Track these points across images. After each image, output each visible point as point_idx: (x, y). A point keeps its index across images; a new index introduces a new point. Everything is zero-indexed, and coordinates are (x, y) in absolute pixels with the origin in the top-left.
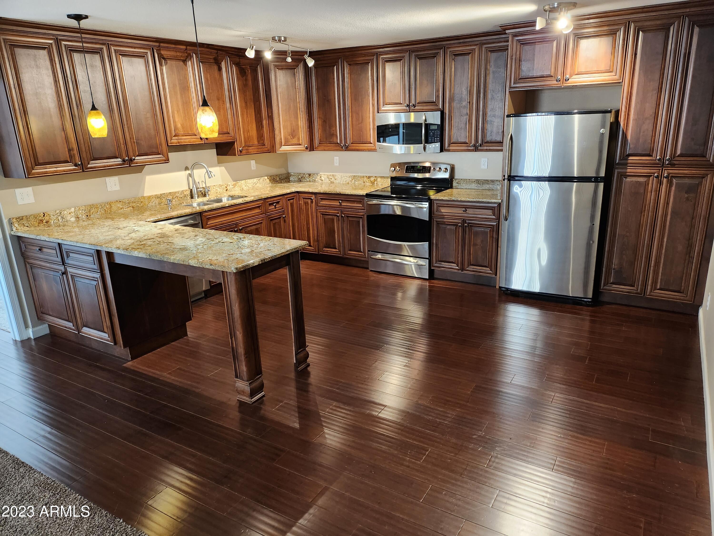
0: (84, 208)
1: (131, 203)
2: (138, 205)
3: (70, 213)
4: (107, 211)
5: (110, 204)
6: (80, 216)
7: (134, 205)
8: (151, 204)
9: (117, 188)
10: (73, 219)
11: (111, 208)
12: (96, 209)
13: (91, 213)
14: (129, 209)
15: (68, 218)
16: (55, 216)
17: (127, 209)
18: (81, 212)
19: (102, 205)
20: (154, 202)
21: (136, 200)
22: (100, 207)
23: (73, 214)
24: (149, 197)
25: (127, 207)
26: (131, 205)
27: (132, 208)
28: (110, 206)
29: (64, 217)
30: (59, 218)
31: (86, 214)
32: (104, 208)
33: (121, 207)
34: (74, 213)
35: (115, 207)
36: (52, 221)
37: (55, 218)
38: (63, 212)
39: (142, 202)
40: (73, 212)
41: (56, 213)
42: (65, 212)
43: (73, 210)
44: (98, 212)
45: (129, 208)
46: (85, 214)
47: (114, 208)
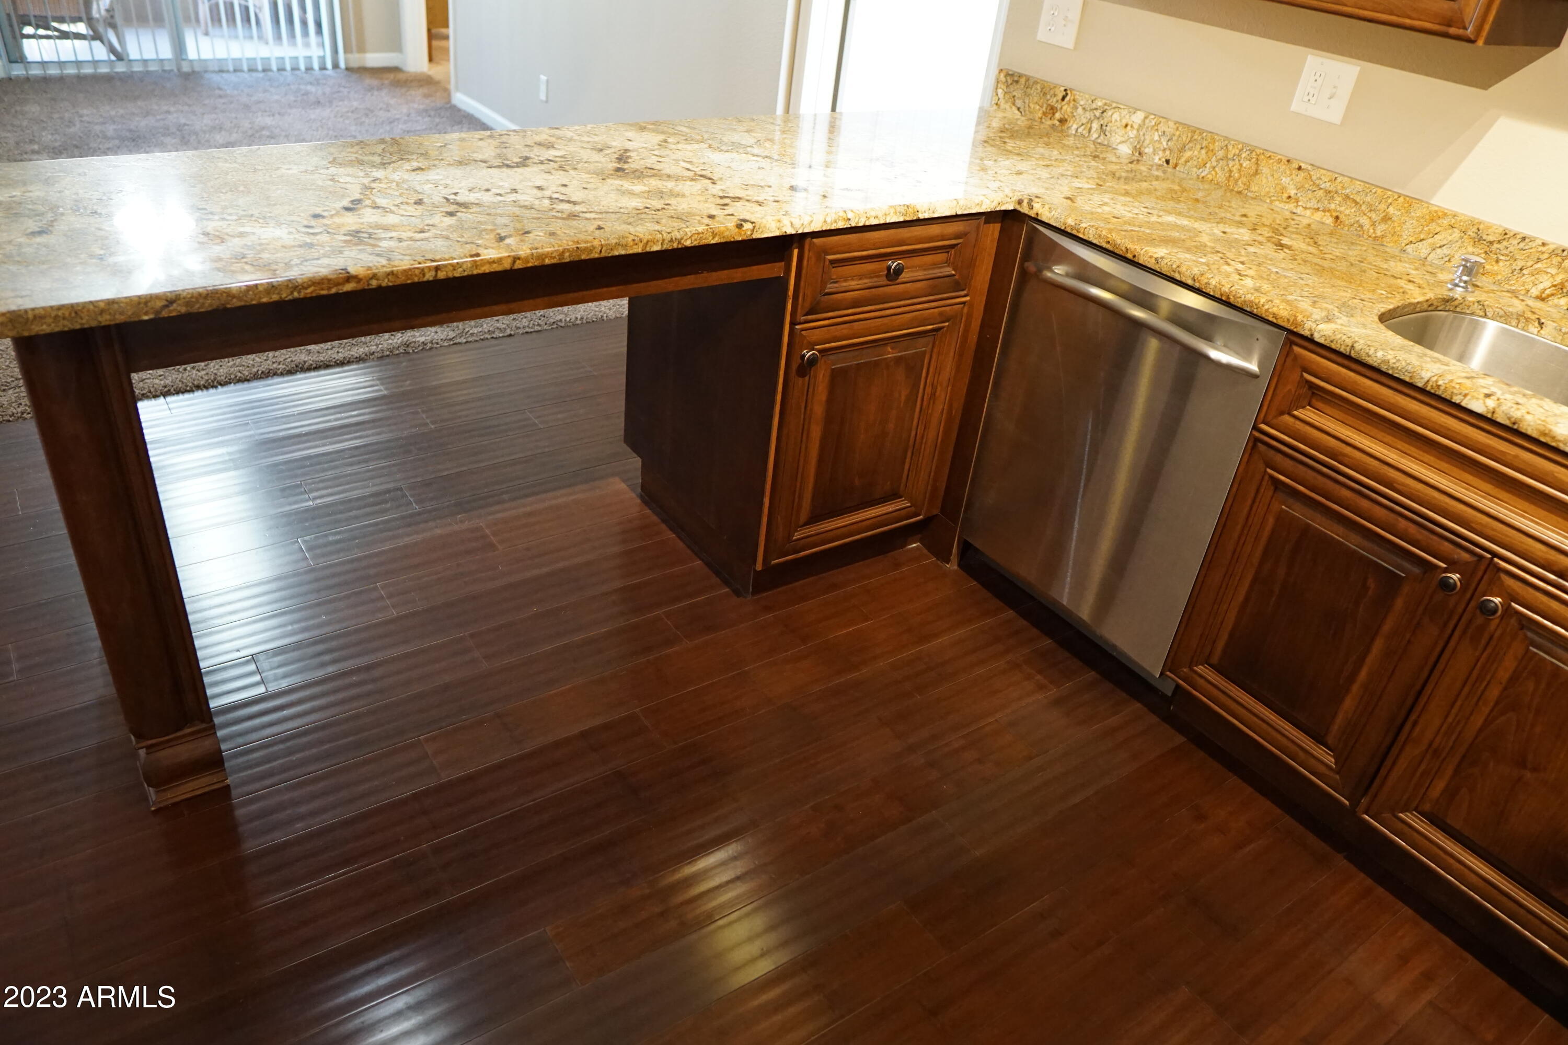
0: (1170, 128)
1: (1338, 199)
2: (1364, 221)
3: (1126, 126)
4: (1236, 181)
5: (1258, 156)
6: (1147, 150)
7: (1347, 211)
8: (1423, 249)
9: (1334, 113)
10: (1125, 150)
11: (1256, 173)
12: (1203, 151)
13: (1183, 160)
14: (1318, 216)
15: (1116, 138)
16: (1088, 115)
17: (1308, 213)
18: (1156, 138)
19: (1230, 147)
20: (1445, 250)
21: (1368, 199)
22: (1221, 154)
23: (1132, 134)
24: (1436, 216)
25: (1313, 204)
26: (1333, 206)
27: (1329, 221)
28: (1254, 168)
29: (1108, 128)
30: (1095, 126)
31: (1168, 152)
32: (1231, 163)
33: (1292, 192)
34: (1135, 132)
35: (1270, 179)
36: (1075, 126)
37: (1084, 121)
38: (1110, 113)
39: (1386, 219)
40: (1136, 127)
41: (1094, 106)
42: (1116, 116)
43: (1138, 118)
44: (1205, 165)
45: (1320, 214)
46: (1164, 150)
47: (1265, 183)
